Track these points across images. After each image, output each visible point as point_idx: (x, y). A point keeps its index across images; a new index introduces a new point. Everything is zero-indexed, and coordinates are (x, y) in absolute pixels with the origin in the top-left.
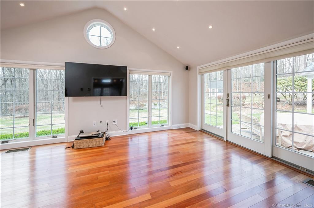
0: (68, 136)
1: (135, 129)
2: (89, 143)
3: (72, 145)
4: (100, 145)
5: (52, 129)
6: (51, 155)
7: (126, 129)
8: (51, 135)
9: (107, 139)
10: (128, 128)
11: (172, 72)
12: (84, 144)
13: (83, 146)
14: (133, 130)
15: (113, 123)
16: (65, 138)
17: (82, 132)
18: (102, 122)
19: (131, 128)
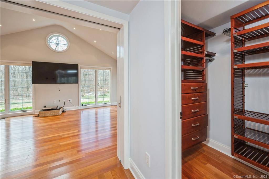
0: (35, 110)
1: (85, 105)
2: (50, 113)
3: (37, 115)
4: (58, 115)
5: (23, 107)
6: (22, 120)
7: (78, 106)
8: (22, 110)
9: (63, 112)
10: (80, 105)
11: (112, 68)
12: (46, 114)
13: (45, 115)
14: (83, 106)
15: (69, 102)
16: (32, 112)
17: (45, 107)
18: (61, 101)
19: (82, 105)
